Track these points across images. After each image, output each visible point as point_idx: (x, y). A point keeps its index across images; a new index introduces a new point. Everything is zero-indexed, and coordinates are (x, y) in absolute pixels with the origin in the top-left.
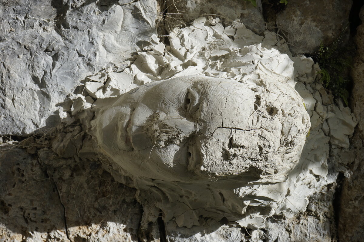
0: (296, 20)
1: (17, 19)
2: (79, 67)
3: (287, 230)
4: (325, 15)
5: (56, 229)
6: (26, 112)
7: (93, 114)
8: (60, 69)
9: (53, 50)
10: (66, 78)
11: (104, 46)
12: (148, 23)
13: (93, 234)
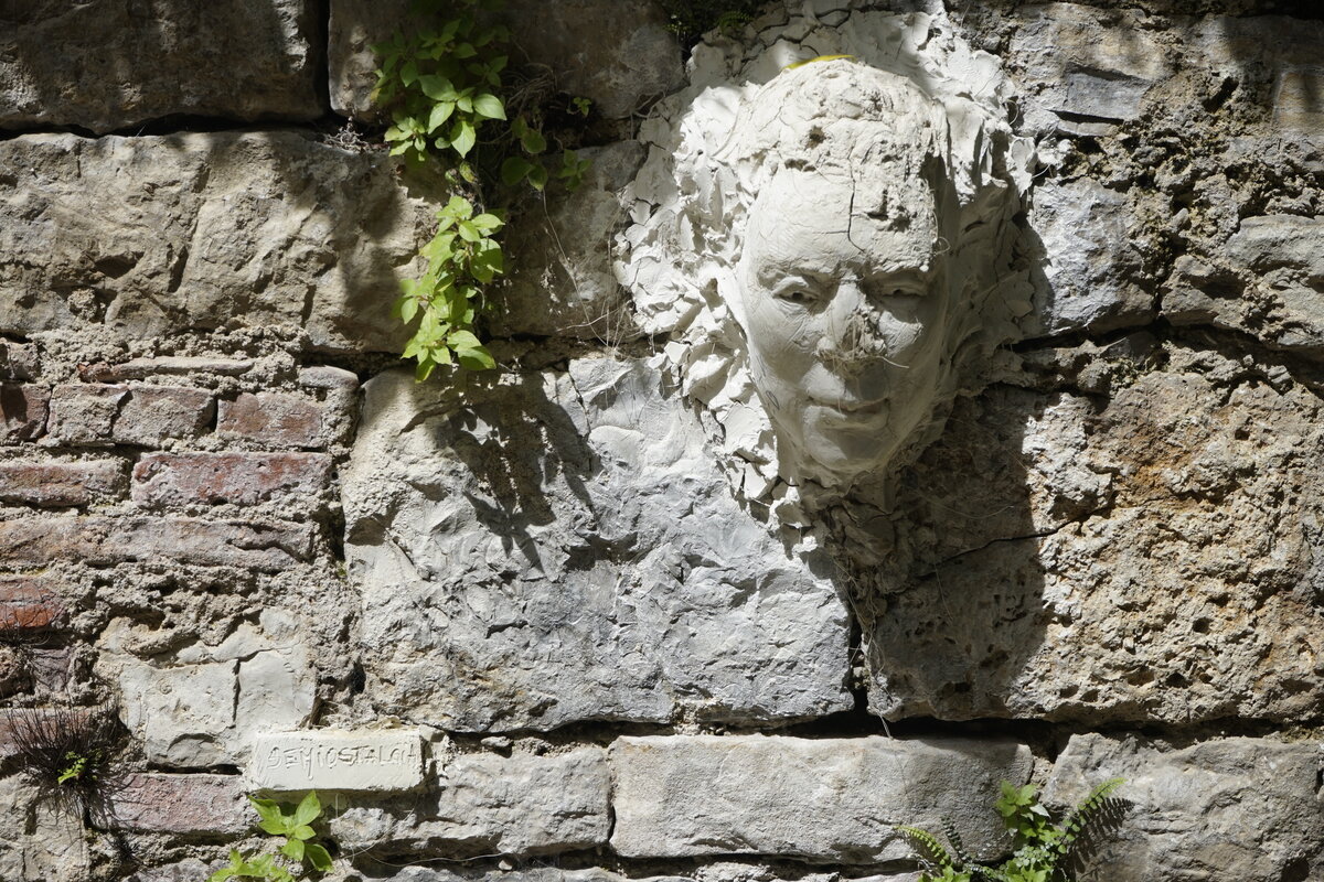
0: (618, 79)
1: (617, 639)
2: (715, 512)
3: (1038, 93)
4: (607, 22)
5: (1038, 556)
6: (802, 619)
7: (810, 483)
8: (718, 550)
9: (679, 565)
10: (736, 539)
11: (670, 463)
12: (624, 376)
13: (1047, 482)
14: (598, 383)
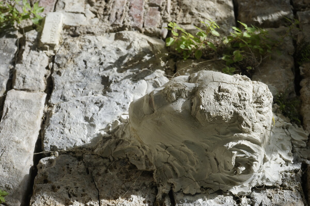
1: (78, 90)
2: (117, 110)
3: (268, 197)
6: (78, 135)
8: (104, 111)
9: (100, 102)
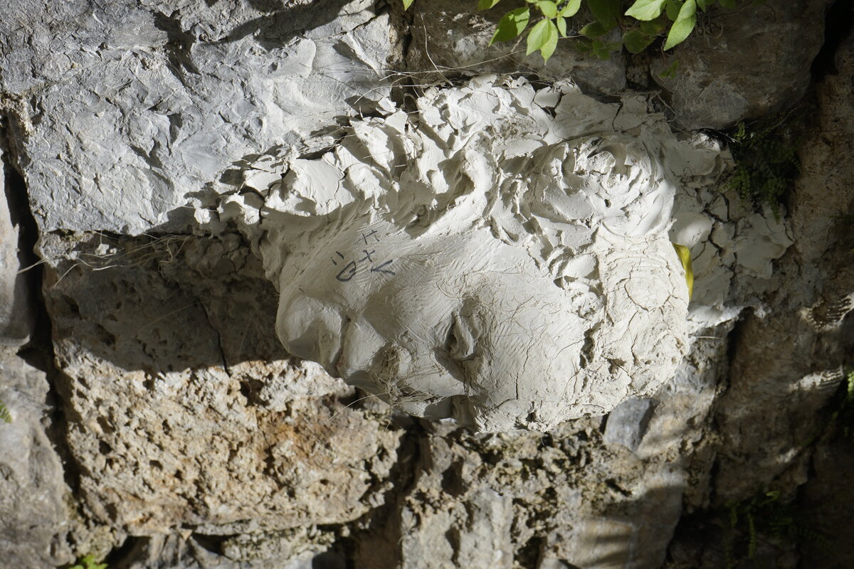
0: (694, 77)
1: (83, 50)
2: (228, 141)
4: (757, 74)
6: (125, 200)
8: (188, 141)
9: (170, 108)
10: (202, 157)
11: (277, 102)
12: (370, 67)
13: (276, 376)
14: (364, 46)
